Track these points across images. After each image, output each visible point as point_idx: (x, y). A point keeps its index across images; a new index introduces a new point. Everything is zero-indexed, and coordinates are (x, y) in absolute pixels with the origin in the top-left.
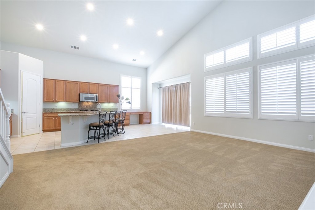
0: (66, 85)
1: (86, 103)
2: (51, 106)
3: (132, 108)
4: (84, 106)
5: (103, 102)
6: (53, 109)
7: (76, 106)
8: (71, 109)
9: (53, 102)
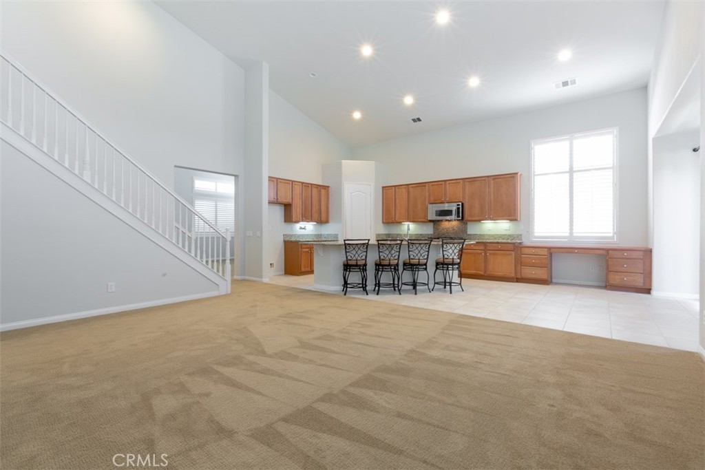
0: (409, 193)
1: (447, 223)
2: (395, 230)
3: (575, 235)
4: (443, 229)
5: (477, 218)
6: (398, 235)
7: (428, 230)
8: (421, 235)
9: (393, 223)
